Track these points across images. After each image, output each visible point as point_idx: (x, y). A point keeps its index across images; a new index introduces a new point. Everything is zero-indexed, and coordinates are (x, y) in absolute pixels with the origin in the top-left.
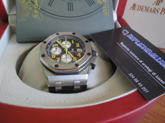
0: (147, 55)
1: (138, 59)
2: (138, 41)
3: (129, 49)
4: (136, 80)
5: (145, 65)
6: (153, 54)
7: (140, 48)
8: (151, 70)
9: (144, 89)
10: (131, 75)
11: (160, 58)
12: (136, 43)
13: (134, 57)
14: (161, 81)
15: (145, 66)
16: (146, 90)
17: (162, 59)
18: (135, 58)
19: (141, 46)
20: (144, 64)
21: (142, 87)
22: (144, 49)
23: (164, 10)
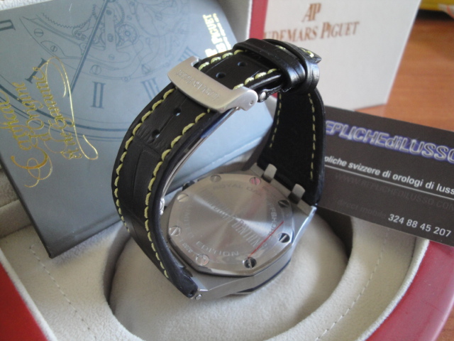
0: (385, 149)
1: (377, 172)
2: (342, 127)
3: (343, 160)
4: (412, 223)
5: (401, 178)
6: (394, 141)
7: (361, 143)
8: (419, 181)
9: (438, 232)
10: (393, 218)
11: (414, 141)
12: (342, 134)
13: (366, 174)
14: (453, 191)
15: (402, 180)
16: (445, 231)
17: (419, 141)
18: (370, 175)
19: (358, 137)
20: (397, 176)
21: (433, 229)
22: (369, 139)
23: (327, 27)
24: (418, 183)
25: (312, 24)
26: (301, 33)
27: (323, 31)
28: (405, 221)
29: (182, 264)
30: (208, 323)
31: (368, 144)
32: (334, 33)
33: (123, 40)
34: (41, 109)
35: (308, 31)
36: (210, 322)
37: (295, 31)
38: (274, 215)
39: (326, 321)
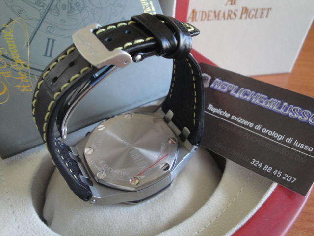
0: (261, 107)
1: (251, 125)
2: (233, 87)
3: (228, 112)
4: (268, 169)
5: (268, 132)
6: (270, 103)
7: (245, 101)
8: (282, 136)
9: (286, 178)
10: (255, 162)
11: (285, 104)
12: (232, 93)
13: (243, 125)
14: (306, 148)
15: (269, 134)
16: (291, 178)
17: (289, 104)
18: (245, 126)
19: (244, 96)
20: (266, 130)
21: (283, 175)
22: (252, 99)
23: (246, 10)
24: (280, 137)
25: (233, 8)
26: (224, 14)
27: (242, 14)
28: (263, 166)
29: (88, 176)
30: (102, 221)
31: (250, 102)
32: (251, 16)
33: (73, 9)
34: (6, 53)
35: (230, 13)
36: (103, 221)
37: (220, 12)
38: (163, 148)
39: (183, 234)
